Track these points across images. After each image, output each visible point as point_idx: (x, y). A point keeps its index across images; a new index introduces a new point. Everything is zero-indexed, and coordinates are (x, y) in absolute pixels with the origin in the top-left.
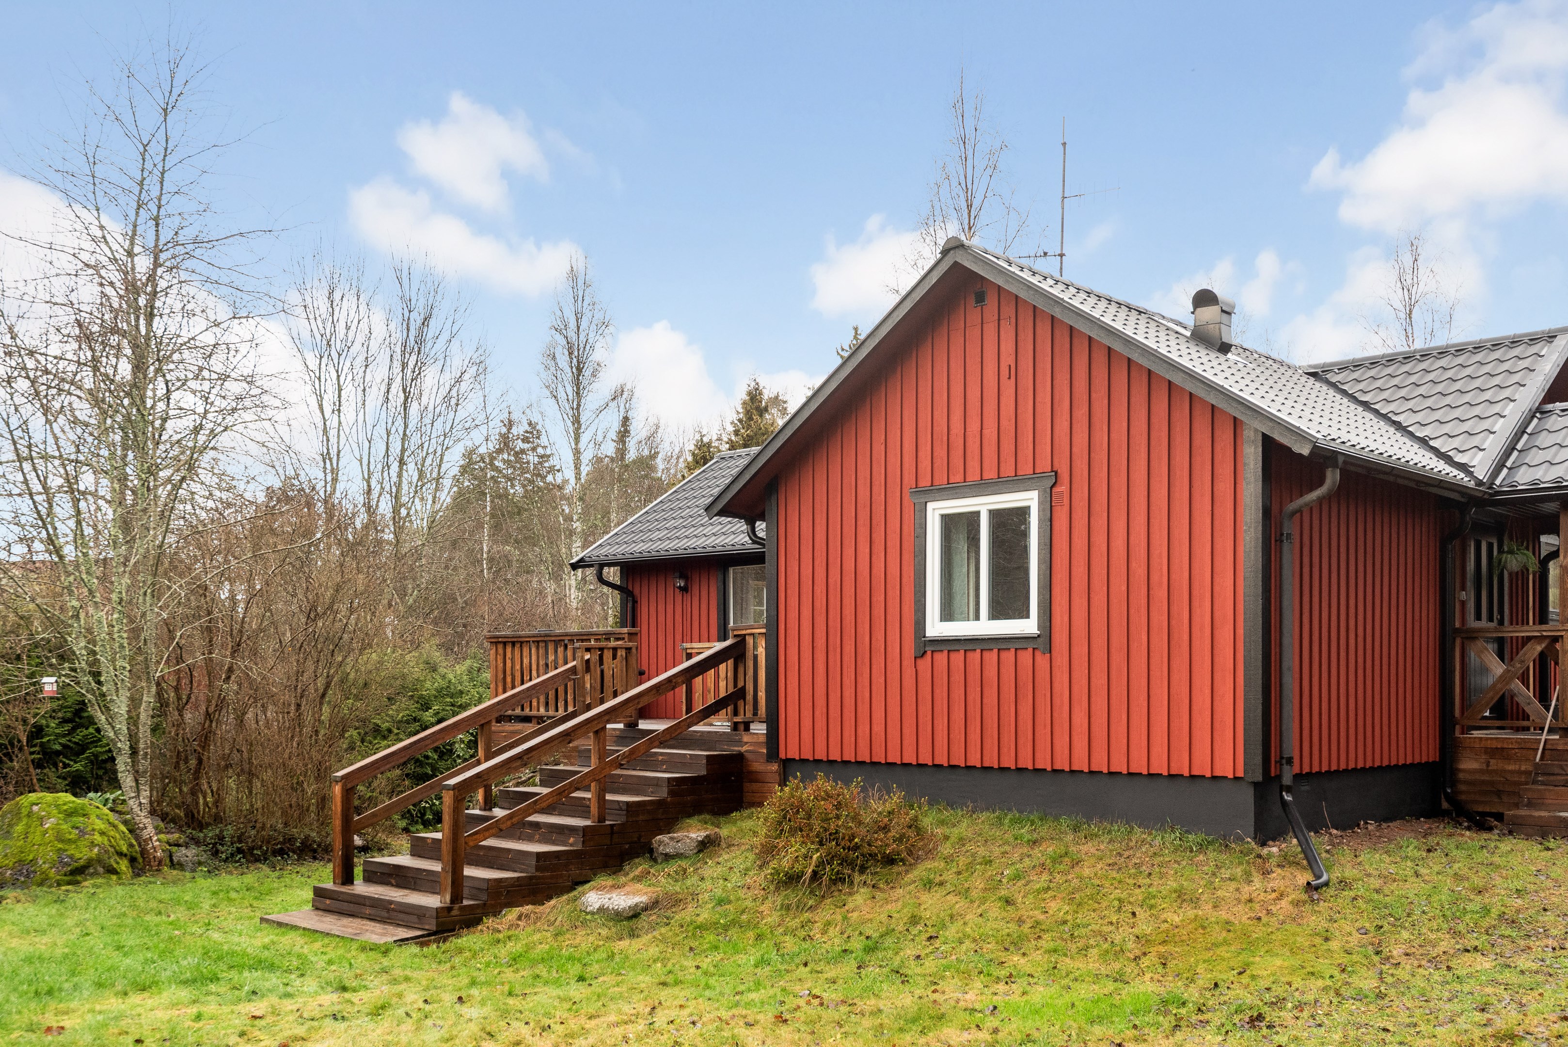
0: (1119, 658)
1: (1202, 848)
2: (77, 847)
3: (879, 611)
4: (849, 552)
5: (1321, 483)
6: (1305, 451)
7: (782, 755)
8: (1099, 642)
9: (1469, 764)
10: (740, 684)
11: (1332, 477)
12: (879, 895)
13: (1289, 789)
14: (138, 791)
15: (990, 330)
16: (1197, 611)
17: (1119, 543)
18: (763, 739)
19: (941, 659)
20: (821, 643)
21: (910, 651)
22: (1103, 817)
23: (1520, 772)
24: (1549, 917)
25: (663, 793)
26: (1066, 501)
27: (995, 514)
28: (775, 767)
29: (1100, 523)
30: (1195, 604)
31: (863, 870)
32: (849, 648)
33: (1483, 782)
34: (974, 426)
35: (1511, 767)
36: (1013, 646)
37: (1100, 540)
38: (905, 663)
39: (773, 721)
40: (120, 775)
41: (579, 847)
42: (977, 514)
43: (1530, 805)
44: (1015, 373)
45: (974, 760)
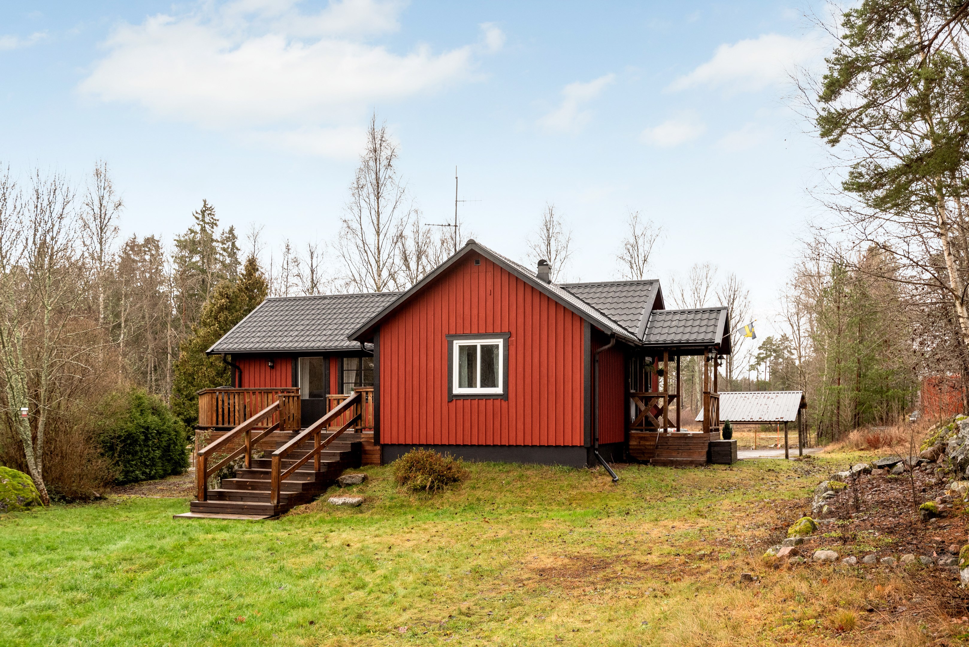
0: (536, 403)
1: (570, 471)
2: (24, 493)
3: (431, 383)
4: (416, 359)
5: (609, 343)
6: (609, 333)
7: (382, 442)
8: (528, 397)
9: (633, 443)
10: (359, 413)
11: (613, 342)
12: (456, 493)
13: (597, 450)
14: (37, 466)
15: (482, 275)
16: (566, 387)
17: (536, 360)
18: (372, 436)
19: (460, 403)
20: (402, 395)
21: (446, 398)
22: (529, 462)
23: (650, 445)
24: (684, 487)
25: (338, 459)
26: (515, 344)
27: (483, 347)
28: (378, 448)
29: (528, 353)
30: (566, 383)
31: (446, 484)
32: (416, 398)
33: (639, 449)
34: (475, 312)
35: (648, 443)
36: (492, 398)
37: (528, 359)
38: (443, 404)
39: (377, 428)
40: (27, 458)
41: (314, 481)
42: (476, 346)
43: (658, 456)
44: (493, 293)
45: (475, 442)
